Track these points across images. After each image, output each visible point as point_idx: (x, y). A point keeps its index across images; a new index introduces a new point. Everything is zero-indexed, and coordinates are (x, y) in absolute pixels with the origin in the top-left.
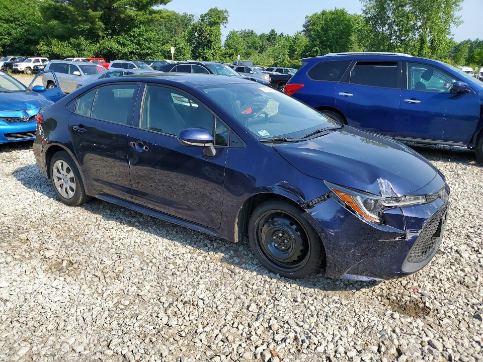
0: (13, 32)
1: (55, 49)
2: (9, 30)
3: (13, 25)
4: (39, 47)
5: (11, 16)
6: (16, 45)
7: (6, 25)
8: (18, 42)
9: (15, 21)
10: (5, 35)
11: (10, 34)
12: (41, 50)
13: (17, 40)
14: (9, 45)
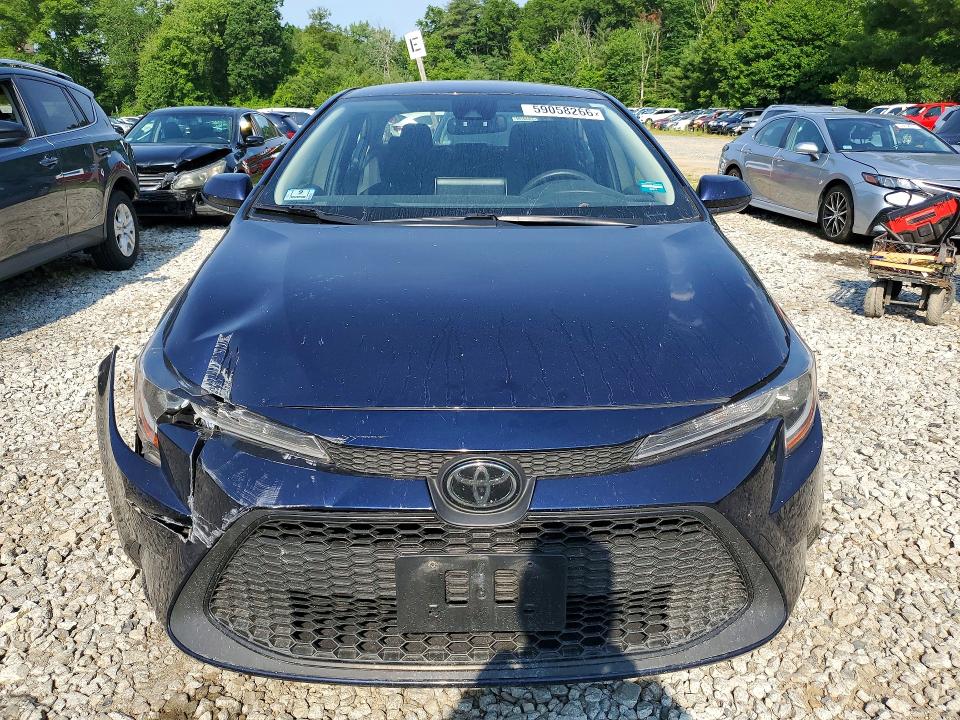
0: (805, 61)
1: (861, 89)
2: (798, 58)
3: (808, 49)
4: (833, 87)
5: (810, 32)
6: (804, 86)
7: (796, 51)
8: (809, 80)
9: (813, 40)
10: (790, 69)
11: (798, 66)
12: (835, 93)
13: (808, 76)
14: (791, 88)
